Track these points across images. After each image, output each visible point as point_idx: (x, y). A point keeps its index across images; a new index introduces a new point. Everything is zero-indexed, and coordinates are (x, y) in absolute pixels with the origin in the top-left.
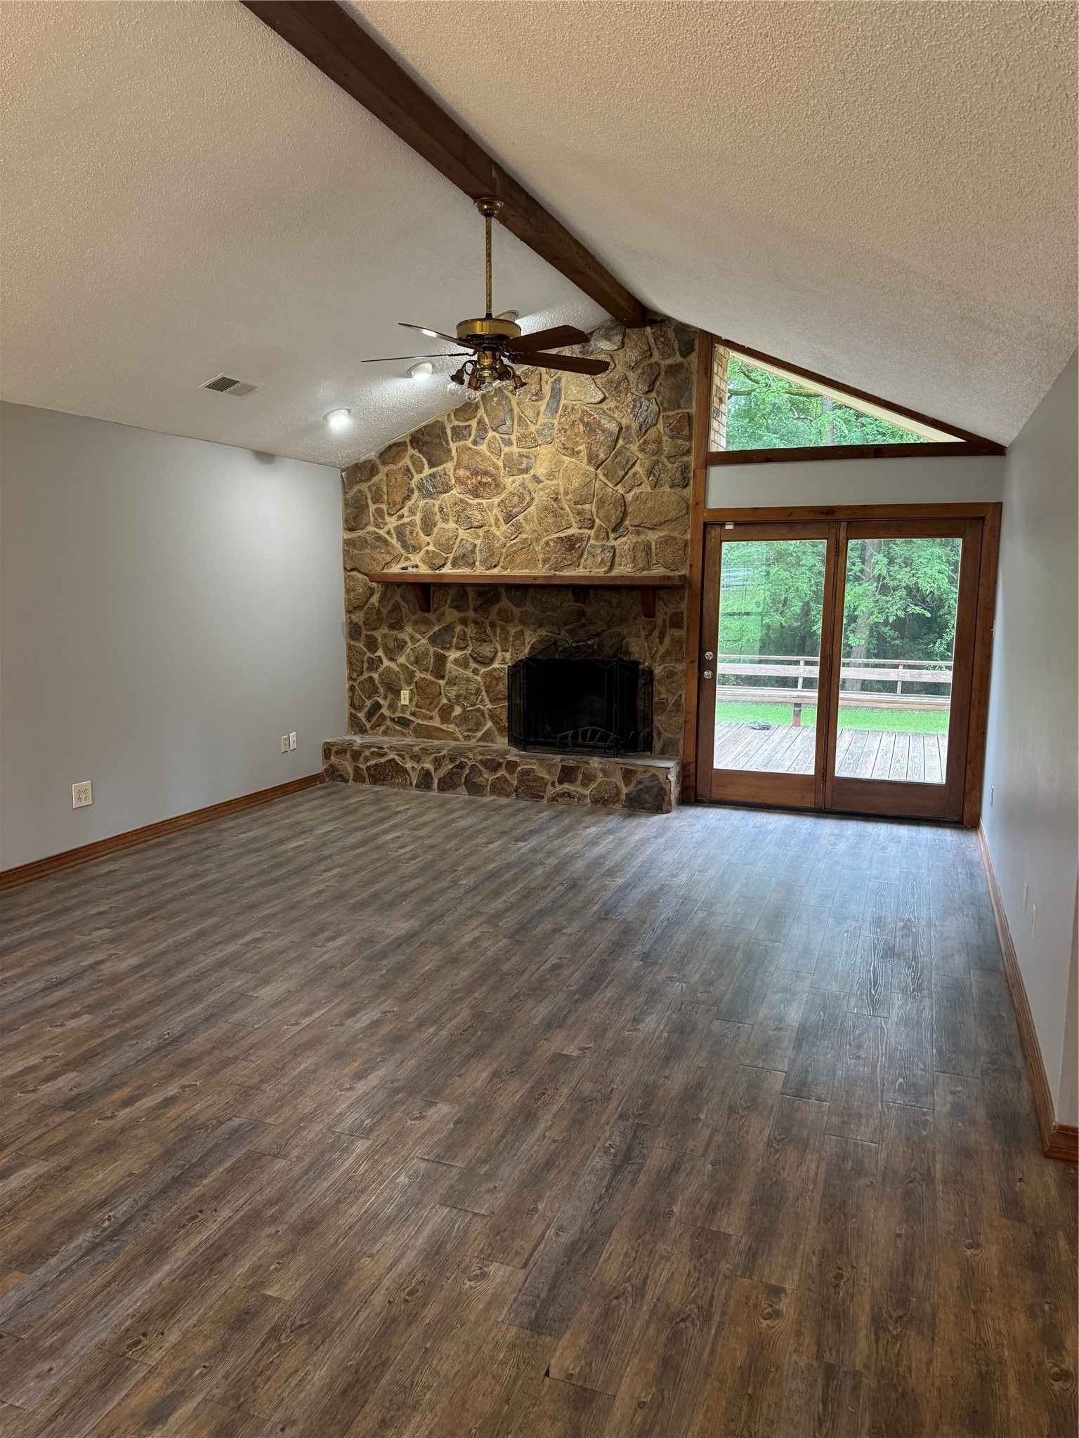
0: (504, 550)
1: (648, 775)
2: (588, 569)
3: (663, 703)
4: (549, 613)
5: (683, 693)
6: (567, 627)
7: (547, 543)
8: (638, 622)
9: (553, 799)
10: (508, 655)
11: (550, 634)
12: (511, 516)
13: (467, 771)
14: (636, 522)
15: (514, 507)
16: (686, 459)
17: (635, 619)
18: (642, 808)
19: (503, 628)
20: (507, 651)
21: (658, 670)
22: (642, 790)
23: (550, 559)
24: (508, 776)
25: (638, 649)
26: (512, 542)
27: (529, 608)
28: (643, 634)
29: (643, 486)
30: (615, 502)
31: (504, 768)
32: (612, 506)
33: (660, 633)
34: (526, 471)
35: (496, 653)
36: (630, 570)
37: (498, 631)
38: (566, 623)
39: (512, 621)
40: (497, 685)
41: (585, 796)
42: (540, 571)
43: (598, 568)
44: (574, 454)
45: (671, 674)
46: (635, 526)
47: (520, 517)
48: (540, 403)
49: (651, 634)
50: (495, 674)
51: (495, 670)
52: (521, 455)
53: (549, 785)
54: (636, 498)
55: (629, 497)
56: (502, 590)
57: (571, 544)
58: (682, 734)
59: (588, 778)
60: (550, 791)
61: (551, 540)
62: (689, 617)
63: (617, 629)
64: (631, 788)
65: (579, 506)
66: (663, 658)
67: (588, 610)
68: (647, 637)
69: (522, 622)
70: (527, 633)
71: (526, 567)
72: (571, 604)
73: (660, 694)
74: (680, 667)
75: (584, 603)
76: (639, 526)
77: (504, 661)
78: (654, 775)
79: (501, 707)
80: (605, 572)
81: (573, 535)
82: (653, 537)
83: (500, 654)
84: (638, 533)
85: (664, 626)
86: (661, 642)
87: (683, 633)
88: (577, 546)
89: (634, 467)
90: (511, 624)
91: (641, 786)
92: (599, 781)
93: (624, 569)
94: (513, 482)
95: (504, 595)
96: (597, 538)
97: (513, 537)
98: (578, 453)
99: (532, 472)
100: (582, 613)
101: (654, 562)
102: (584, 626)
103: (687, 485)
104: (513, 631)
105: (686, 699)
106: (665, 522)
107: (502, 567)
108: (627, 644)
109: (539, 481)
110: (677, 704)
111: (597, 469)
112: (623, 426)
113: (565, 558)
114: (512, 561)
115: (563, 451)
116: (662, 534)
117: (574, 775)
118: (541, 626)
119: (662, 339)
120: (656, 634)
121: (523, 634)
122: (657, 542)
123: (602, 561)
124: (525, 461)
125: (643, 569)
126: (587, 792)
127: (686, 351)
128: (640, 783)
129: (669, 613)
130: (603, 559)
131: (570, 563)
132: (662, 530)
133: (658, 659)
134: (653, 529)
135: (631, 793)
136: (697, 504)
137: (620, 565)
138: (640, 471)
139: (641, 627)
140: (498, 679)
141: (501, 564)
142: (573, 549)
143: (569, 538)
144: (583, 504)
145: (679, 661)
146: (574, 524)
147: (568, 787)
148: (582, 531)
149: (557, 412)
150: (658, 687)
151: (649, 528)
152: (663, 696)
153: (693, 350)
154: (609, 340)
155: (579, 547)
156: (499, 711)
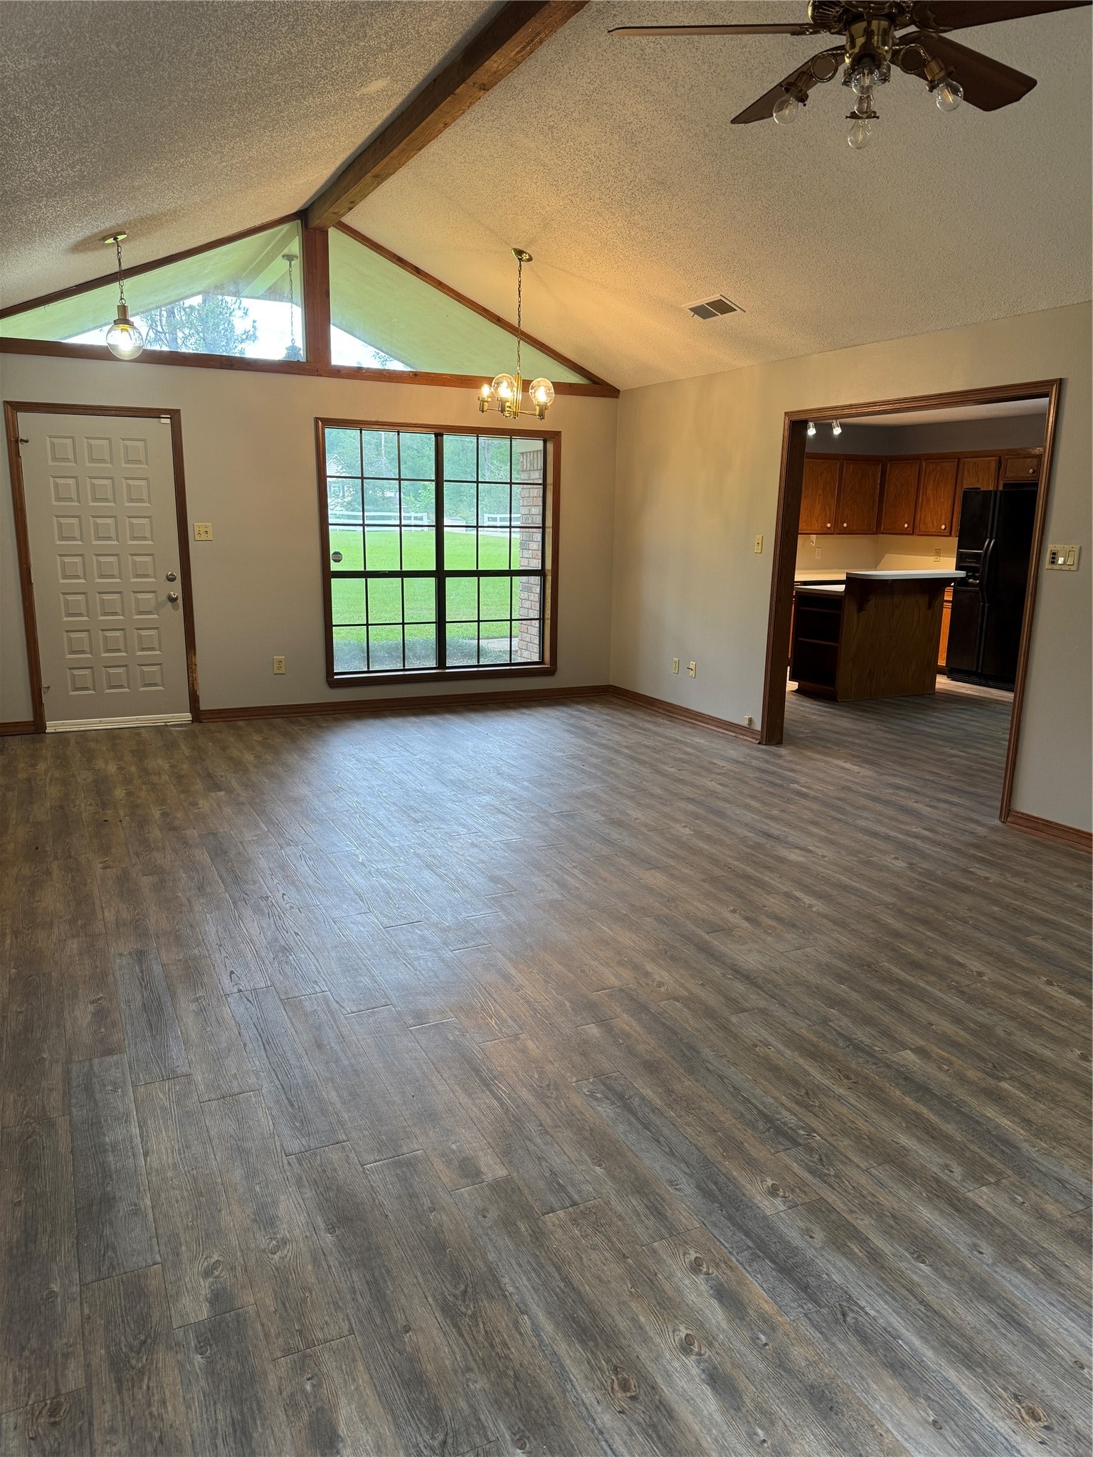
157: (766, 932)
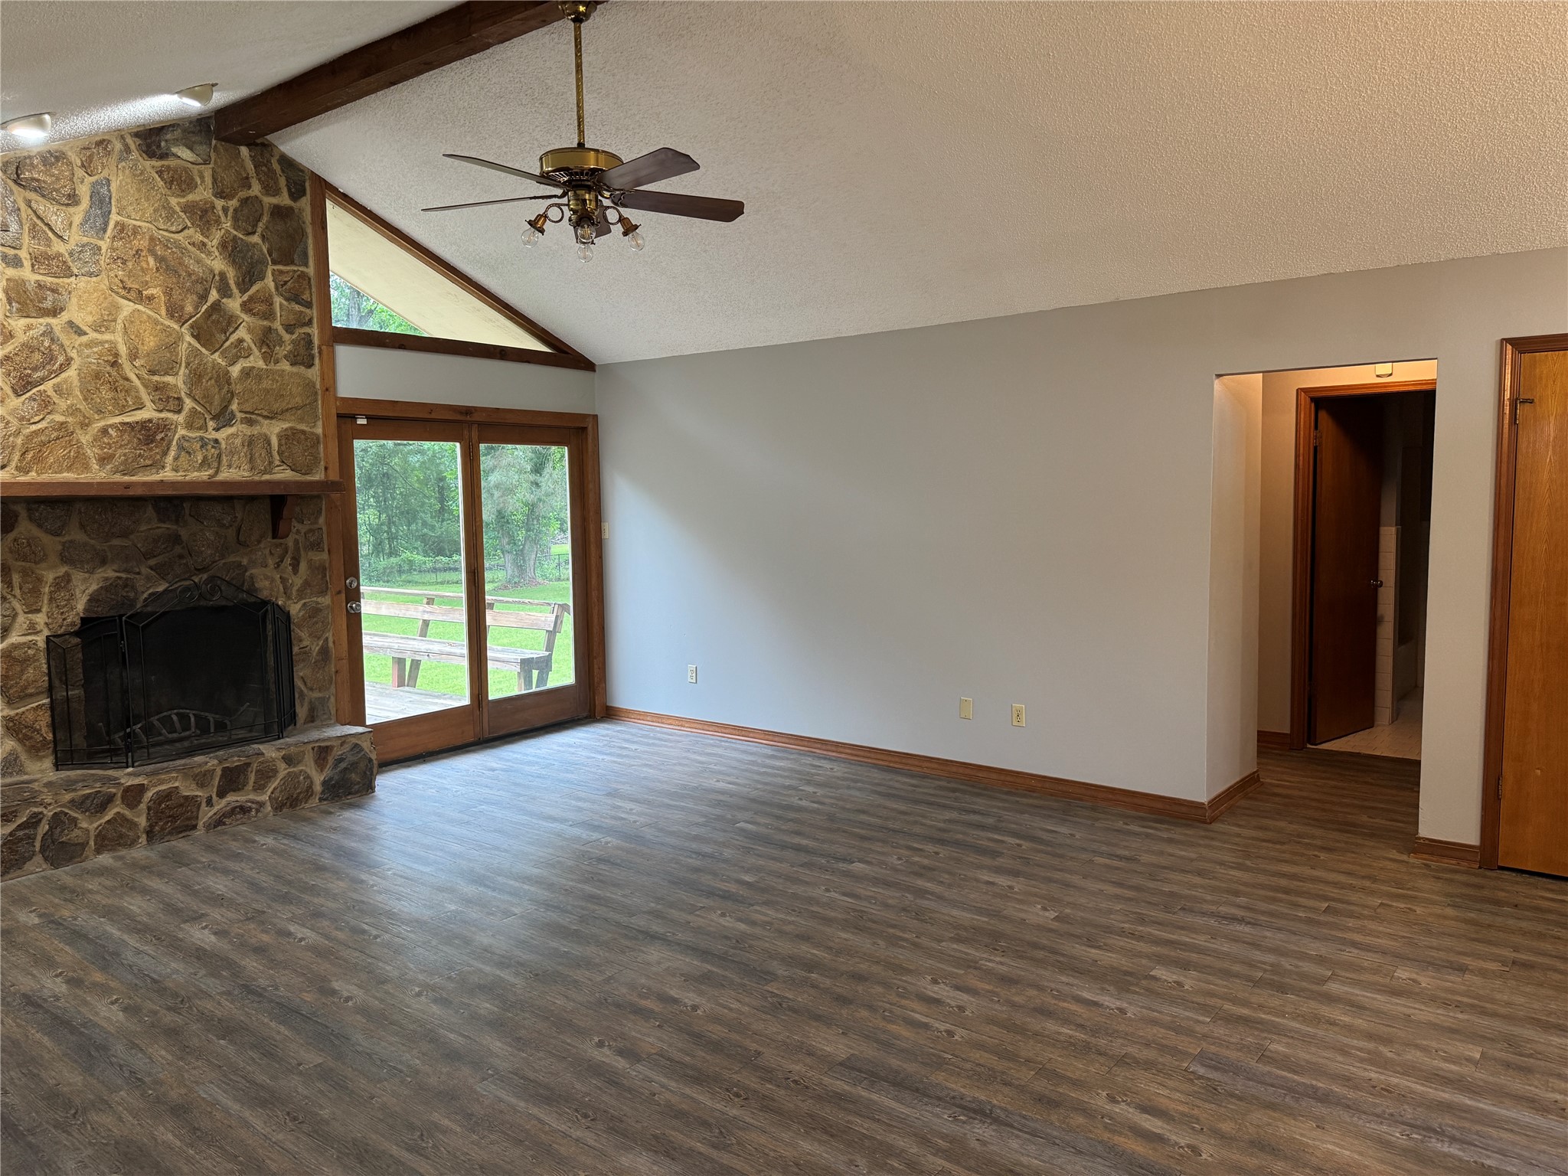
0: (19, 441)
1: (347, 747)
2: (177, 470)
3: (305, 653)
4: (116, 542)
5: (329, 635)
6: (152, 562)
7: (104, 431)
8: (262, 545)
9: (218, 822)
10: (40, 619)
11: (123, 575)
12: (29, 383)
13: (44, 827)
14: (248, 407)
15: (35, 369)
16: (306, 330)
17: (259, 542)
18: (350, 794)
19: (25, 573)
20: (38, 611)
21: (295, 609)
22: (346, 769)
23: (112, 456)
24: (127, 813)
25: (267, 583)
26: (34, 428)
27: (76, 535)
28: (271, 562)
29: (252, 358)
30: (218, 376)
31: (119, 802)
32: (213, 381)
33: (293, 558)
34: (54, 312)
35: (15, 616)
36: (246, 474)
37: (16, 578)
38: (147, 556)
39: (44, 558)
40: (22, 672)
41: (261, 804)
42: (97, 474)
43: (199, 470)
44: (140, 298)
45: (315, 612)
46: (246, 413)
47: (48, 386)
48: (71, 210)
49: (282, 561)
50: (16, 654)
51: (15, 647)
52: (40, 286)
53: (204, 804)
54: (246, 373)
55: (235, 371)
56: (21, 509)
57: (149, 435)
58: (333, 689)
59: (266, 774)
60: (206, 814)
61: (111, 426)
62: (329, 534)
63: (231, 559)
64: (327, 772)
65: (156, 378)
66: (301, 593)
67: (184, 533)
68: (278, 565)
69: (65, 559)
70: (77, 576)
71: (69, 469)
72: (149, 526)
73: (301, 641)
74: (325, 601)
75: (177, 522)
76: (253, 413)
77: (32, 629)
78: (356, 745)
79: (35, 709)
80: (211, 476)
81: (150, 421)
82: (274, 430)
83: (21, 618)
84: (250, 422)
85: (297, 549)
86: (295, 570)
87: (325, 556)
88: (159, 437)
89: (237, 332)
90: (43, 565)
91: (343, 765)
92: (281, 774)
93: (235, 472)
94: (29, 327)
95: (23, 513)
96: (189, 426)
97: (37, 419)
98: (150, 298)
99: (65, 317)
100: (176, 539)
101: (277, 463)
102: (181, 557)
103: (313, 364)
104: (50, 576)
105: (334, 642)
106: (287, 410)
107: (17, 468)
108: (252, 577)
109: (81, 333)
110: (325, 652)
111: (181, 327)
112: (217, 272)
113: (140, 455)
114: (38, 459)
115: (123, 292)
116: (286, 425)
117: (242, 777)
118: (104, 562)
119: (264, 168)
120: (288, 560)
121: (69, 581)
122: (280, 437)
123: (203, 461)
124: (50, 296)
125: (265, 472)
126: (265, 797)
127: (297, 193)
128: (340, 760)
129: (303, 531)
130: (205, 459)
131: (149, 462)
132: (285, 420)
133: (294, 593)
134: (271, 418)
135: (331, 779)
136: (327, 390)
137: (230, 466)
138: (247, 338)
139: (267, 552)
140: (26, 661)
141: (13, 464)
142: (152, 442)
143: (144, 425)
144: (164, 375)
145: (323, 592)
146: (149, 404)
147: (235, 798)
148: (163, 415)
149: (105, 230)
150: (297, 632)
151: (266, 417)
152: (305, 643)
153: (304, 194)
154: (191, 149)
155: (162, 439)
156: (31, 716)
157: (649, 989)
